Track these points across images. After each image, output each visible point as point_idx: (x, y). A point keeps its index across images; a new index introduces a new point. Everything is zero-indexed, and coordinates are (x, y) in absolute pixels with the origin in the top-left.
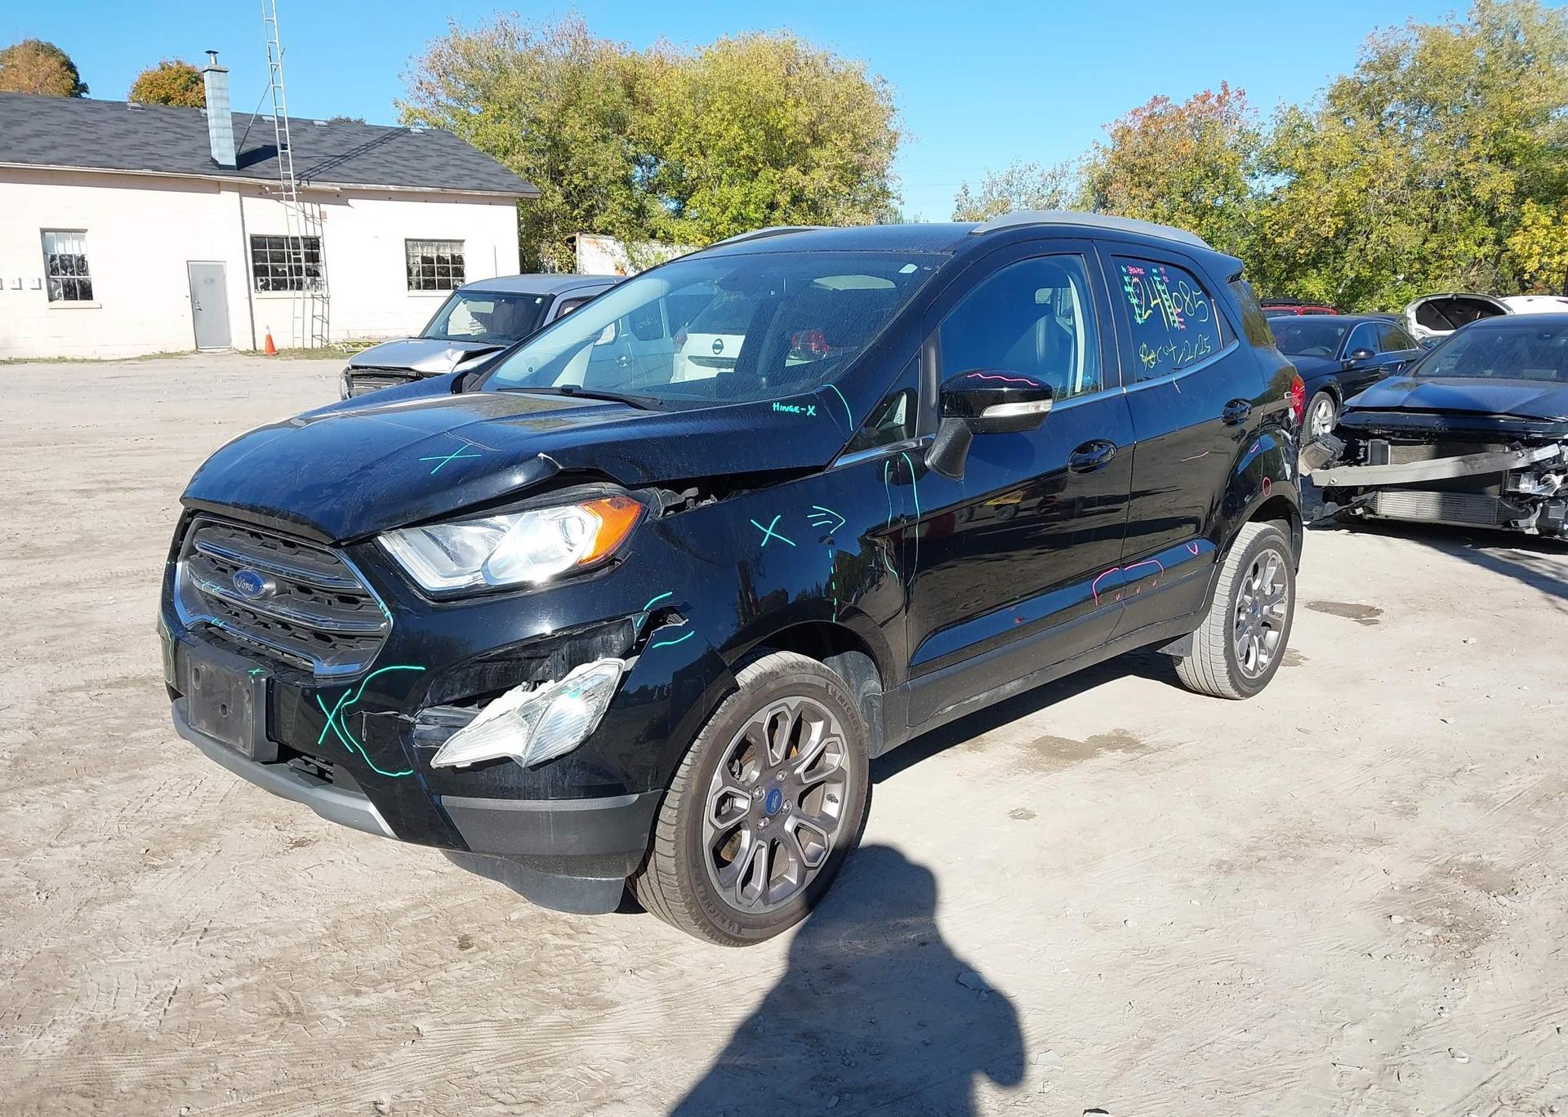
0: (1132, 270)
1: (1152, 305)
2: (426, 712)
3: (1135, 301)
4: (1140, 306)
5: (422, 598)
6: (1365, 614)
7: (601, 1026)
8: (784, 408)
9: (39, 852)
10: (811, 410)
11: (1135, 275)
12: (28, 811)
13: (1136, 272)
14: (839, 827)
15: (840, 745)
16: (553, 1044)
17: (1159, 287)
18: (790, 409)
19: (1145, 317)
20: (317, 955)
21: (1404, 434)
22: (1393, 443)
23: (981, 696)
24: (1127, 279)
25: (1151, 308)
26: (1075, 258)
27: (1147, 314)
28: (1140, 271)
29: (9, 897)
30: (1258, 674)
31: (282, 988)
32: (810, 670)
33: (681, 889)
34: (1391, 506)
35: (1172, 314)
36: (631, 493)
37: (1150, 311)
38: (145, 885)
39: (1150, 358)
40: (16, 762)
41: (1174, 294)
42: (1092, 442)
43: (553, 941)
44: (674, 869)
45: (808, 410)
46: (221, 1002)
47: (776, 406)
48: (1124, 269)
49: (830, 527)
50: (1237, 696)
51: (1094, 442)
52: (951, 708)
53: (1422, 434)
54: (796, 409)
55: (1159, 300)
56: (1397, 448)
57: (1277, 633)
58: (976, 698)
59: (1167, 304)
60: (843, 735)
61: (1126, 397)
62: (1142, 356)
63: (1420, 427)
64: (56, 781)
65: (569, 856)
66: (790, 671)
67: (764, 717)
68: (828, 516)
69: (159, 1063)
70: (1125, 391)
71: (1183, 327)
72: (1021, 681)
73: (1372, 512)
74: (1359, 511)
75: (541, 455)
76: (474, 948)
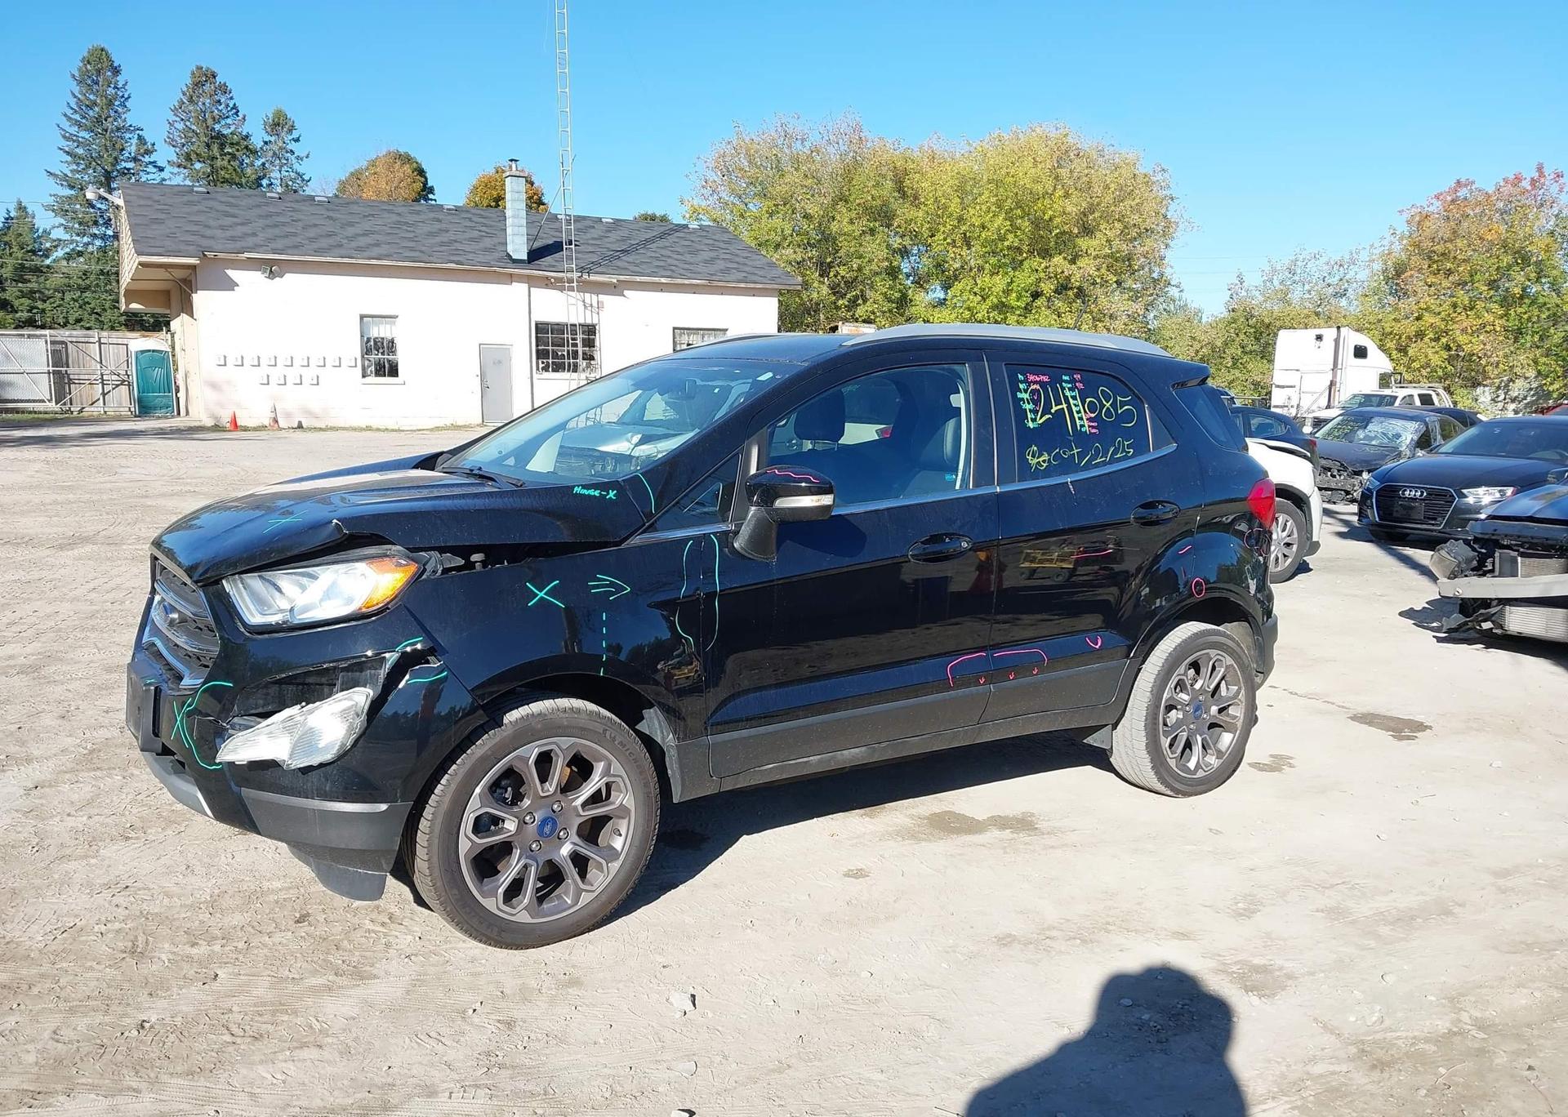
0: (1031, 378)
1: (1053, 411)
2: (236, 720)
3: (1028, 407)
4: (1035, 412)
5: (243, 630)
6: (1404, 729)
7: (352, 992)
8: (586, 492)
9: (57, 819)
10: (612, 494)
11: (1035, 382)
12: (72, 789)
13: (1038, 379)
14: (622, 857)
15: (622, 785)
16: (305, 999)
17: (1068, 393)
18: (591, 492)
19: (1041, 422)
20: (188, 914)
21: (1533, 546)
22: (1523, 555)
23: (811, 758)
24: (1021, 386)
25: (1051, 413)
26: (956, 367)
27: (1044, 419)
28: (1045, 379)
29: (13, 847)
30: (1200, 774)
31: (144, 933)
32: (583, 716)
33: (435, 889)
34: (1519, 621)
35: (1081, 419)
36: (411, 555)
37: (1047, 416)
38: (109, 851)
39: (1041, 459)
40: (92, 752)
41: (1088, 400)
42: (945, 534)
43: (368, 925)
44: (428, 871)
45: (608, 494)
46: (96, 938)
47: (577, 490)
48: (1021, 377)
49: (613, 594)
50: (1169, 793)
51: (947, 535)
52: (771, 766)
53: (1552, 547)
54: (597, 493)
55: (1065, 406)
56: (1528, 560)
57: (1231, 735)
58: (805, 759)
59: (1074, 409)
60: (625, 776)
61: (999, 495)
62: (1030, 458)
63: (1547, 539)
64: (109, 769)
65: (331, 848)
66: (562, 715)
67: (532, 752)
68: (612, 584)
69: (24, 972)
70: (998, 490)
71: (1094, 431)
72: (863, 749)
73: (1501, 627)
74: (1487, 625)
75: (335, 521)
76: (306, 923)
